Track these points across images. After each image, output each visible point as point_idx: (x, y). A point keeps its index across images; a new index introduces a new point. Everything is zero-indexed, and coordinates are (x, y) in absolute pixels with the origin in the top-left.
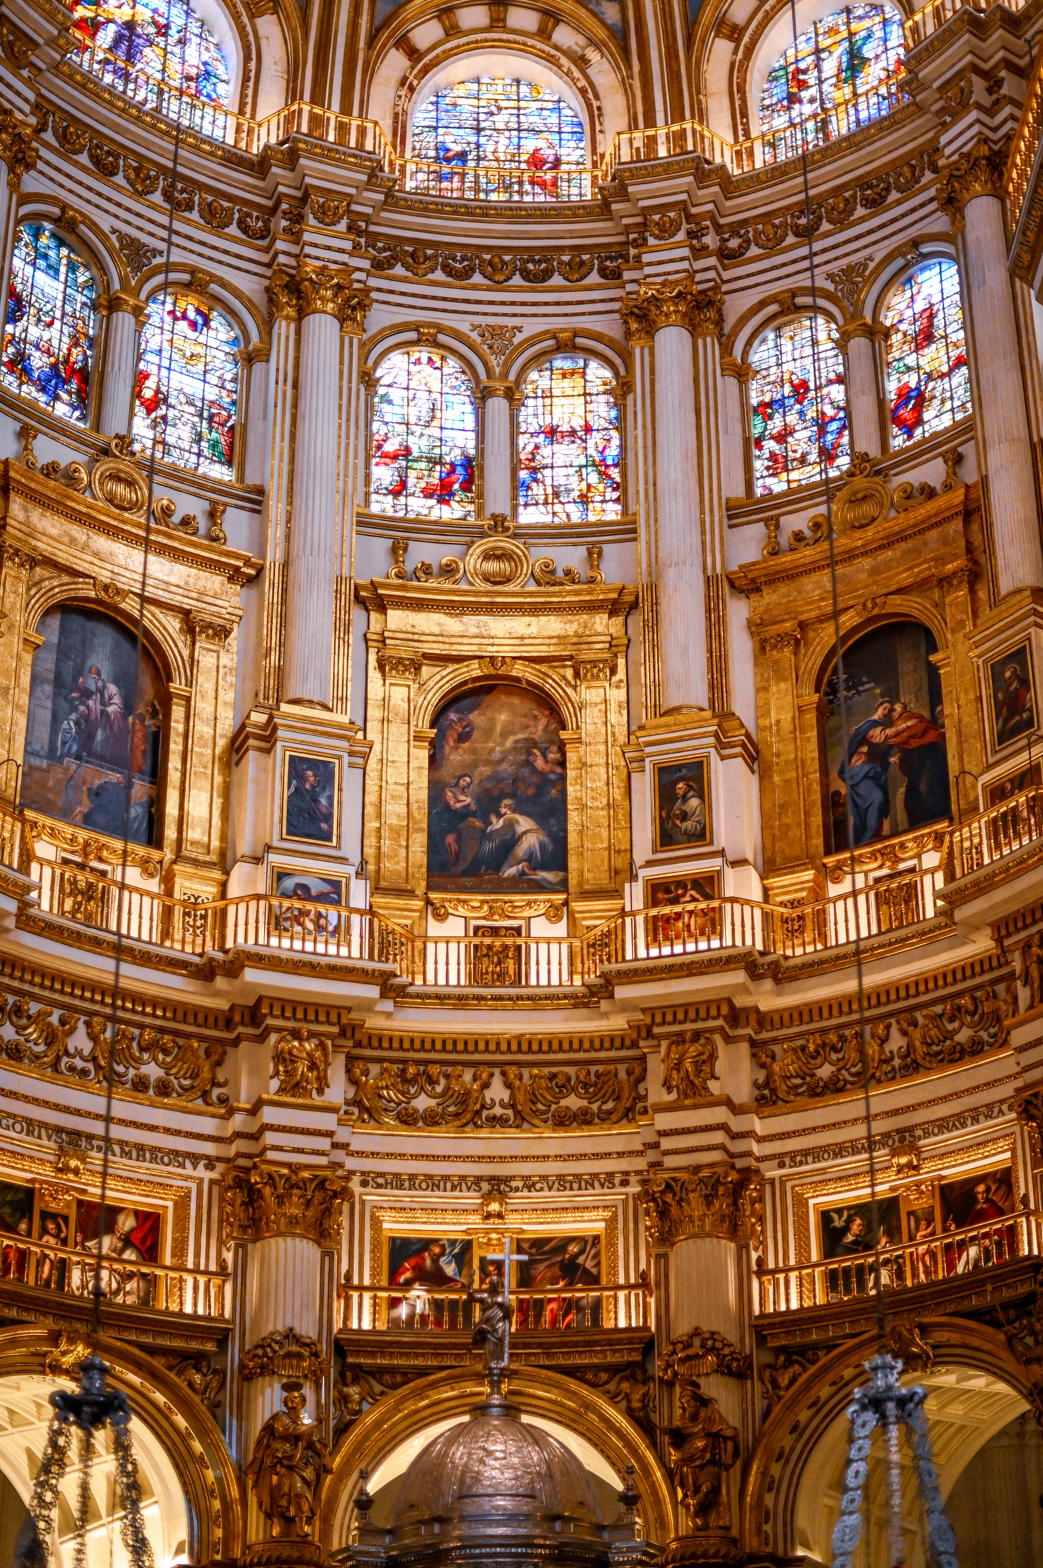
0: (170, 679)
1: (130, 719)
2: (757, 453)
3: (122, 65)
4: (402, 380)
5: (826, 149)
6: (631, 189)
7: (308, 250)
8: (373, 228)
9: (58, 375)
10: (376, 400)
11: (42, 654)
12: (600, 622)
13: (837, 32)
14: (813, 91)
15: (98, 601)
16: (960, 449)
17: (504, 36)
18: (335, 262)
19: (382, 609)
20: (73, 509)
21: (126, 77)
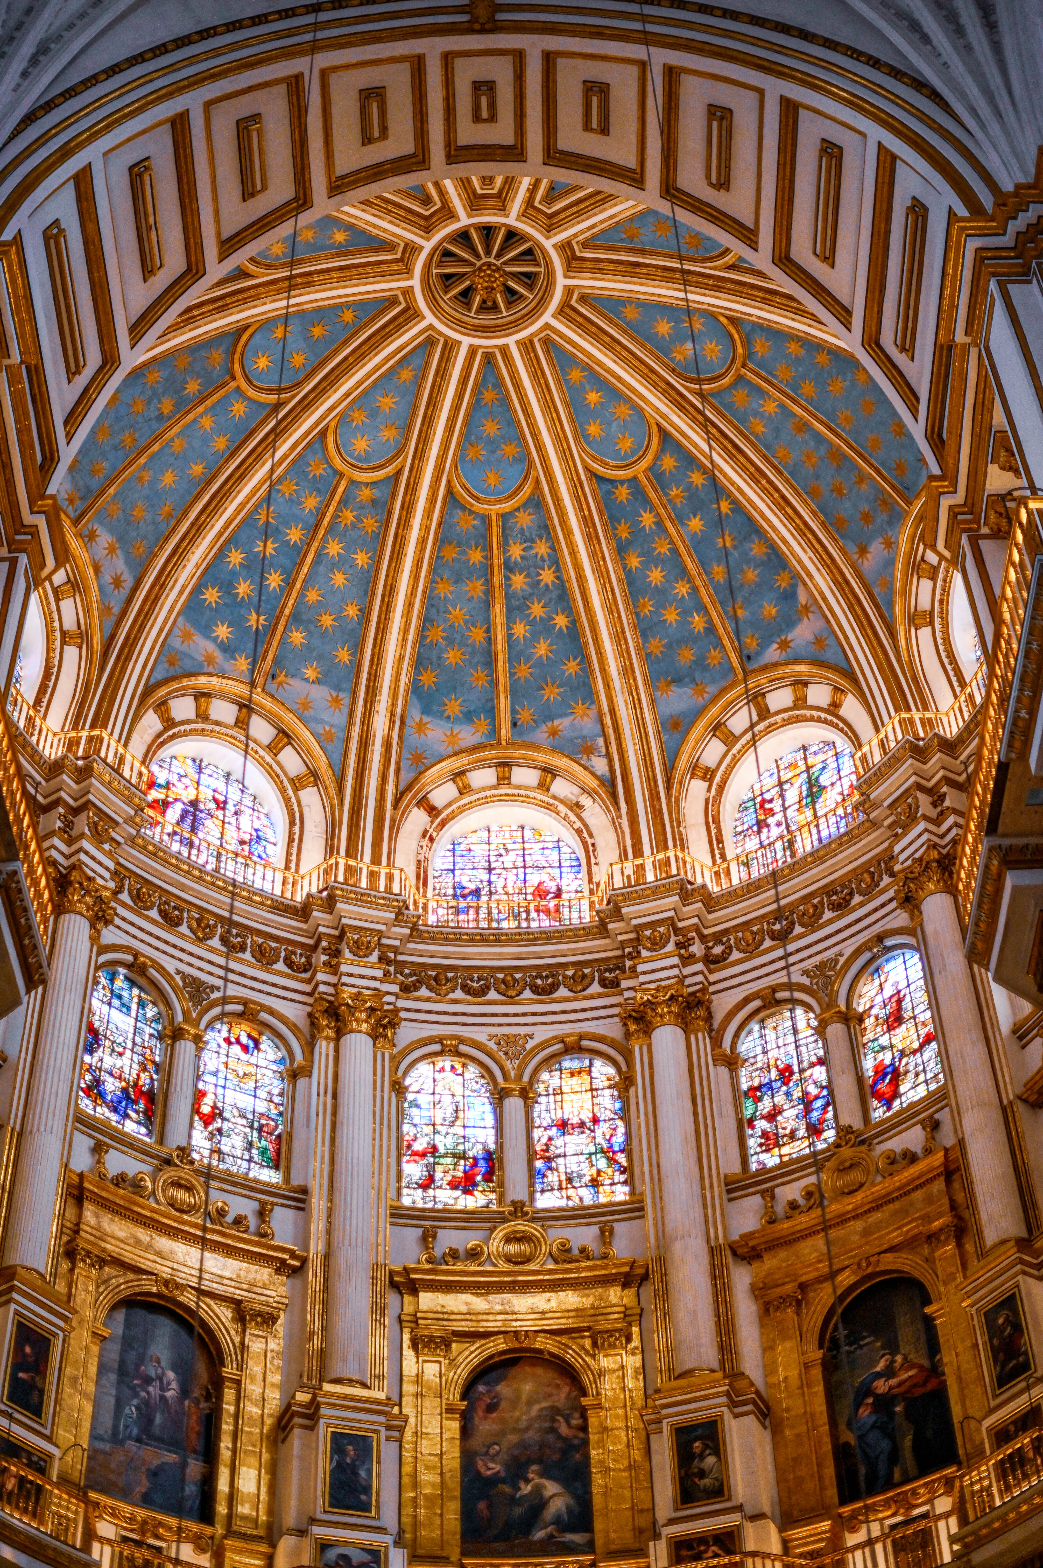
0: (223, 1364)
1: (187, 1402)
2: (750, 1132)
3: (187, 835)
4: (429, 1087)
5: (794, 864)
6: (624, 910)
7: (344, 979)
8: (400, 958)
9: (128, 1097)
10: (406, 1105)
11: (109, 1345)
12: (615, 1295)
13: (796, 766)
14: (779, 817)
15: (160, 1296)
16: (936, 1116)
17: (510, 791)
18: (368, 988)
19: (414, 1292)
20: (139, 1214)
21: (191, 845)
